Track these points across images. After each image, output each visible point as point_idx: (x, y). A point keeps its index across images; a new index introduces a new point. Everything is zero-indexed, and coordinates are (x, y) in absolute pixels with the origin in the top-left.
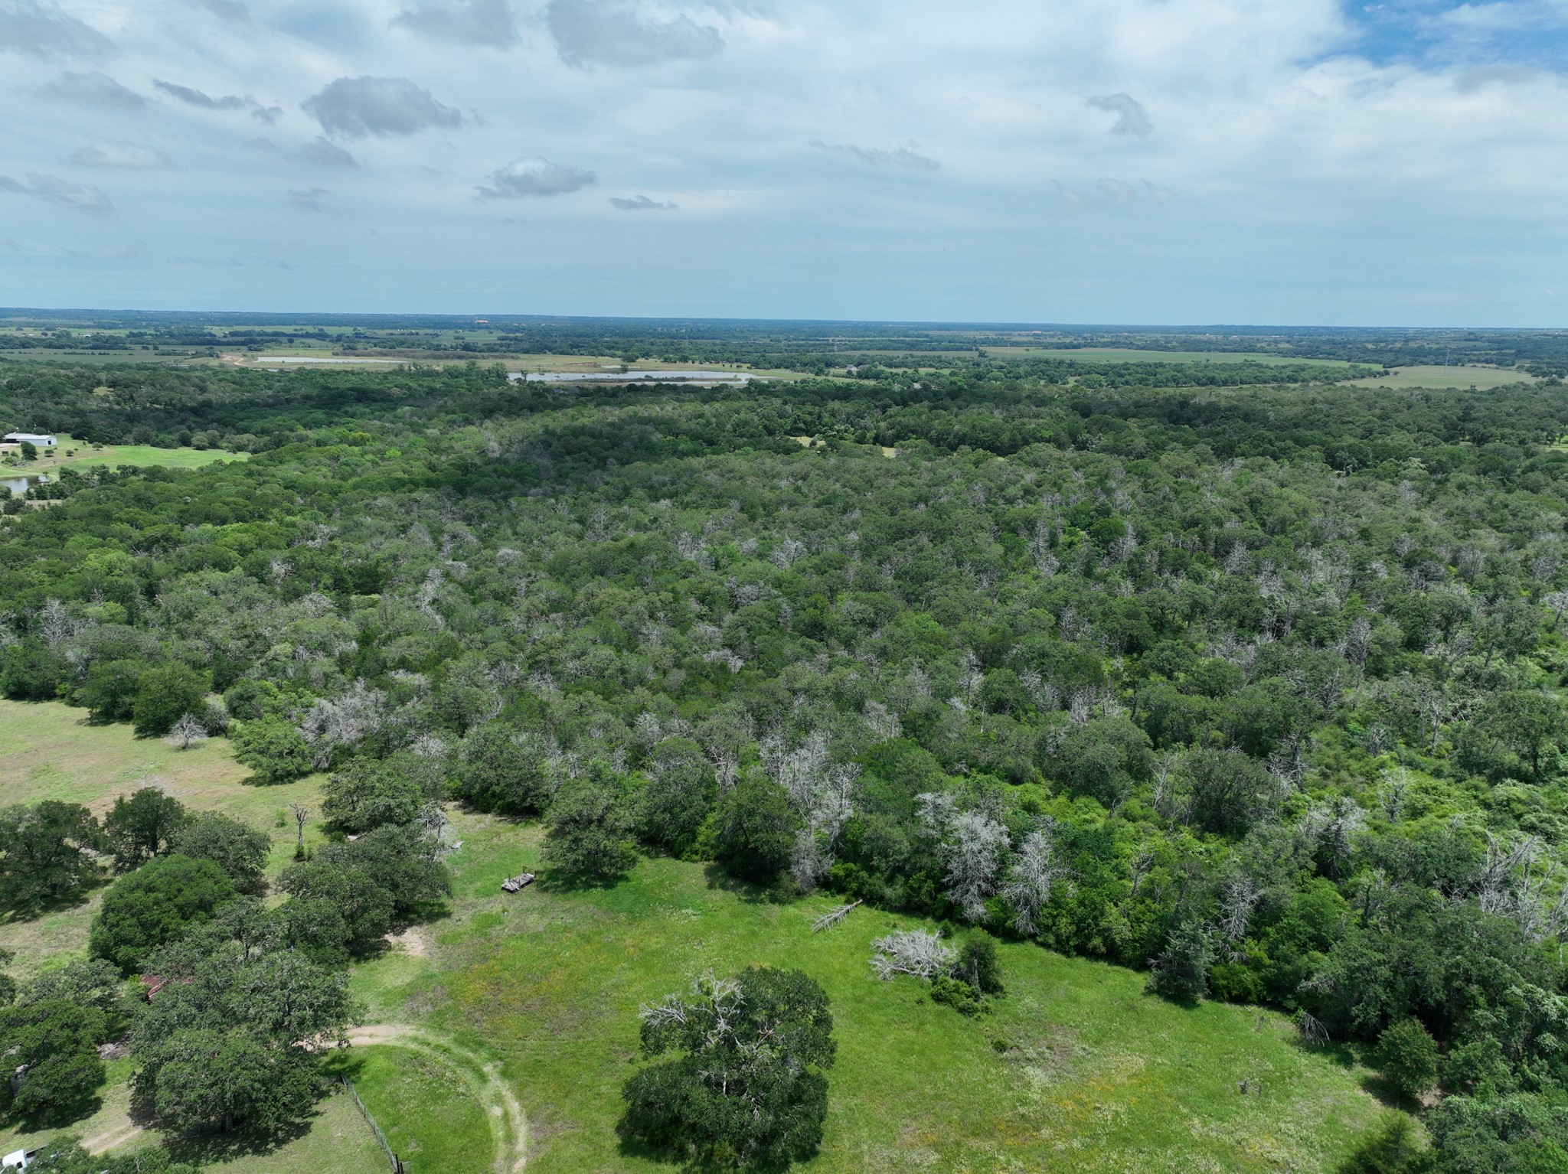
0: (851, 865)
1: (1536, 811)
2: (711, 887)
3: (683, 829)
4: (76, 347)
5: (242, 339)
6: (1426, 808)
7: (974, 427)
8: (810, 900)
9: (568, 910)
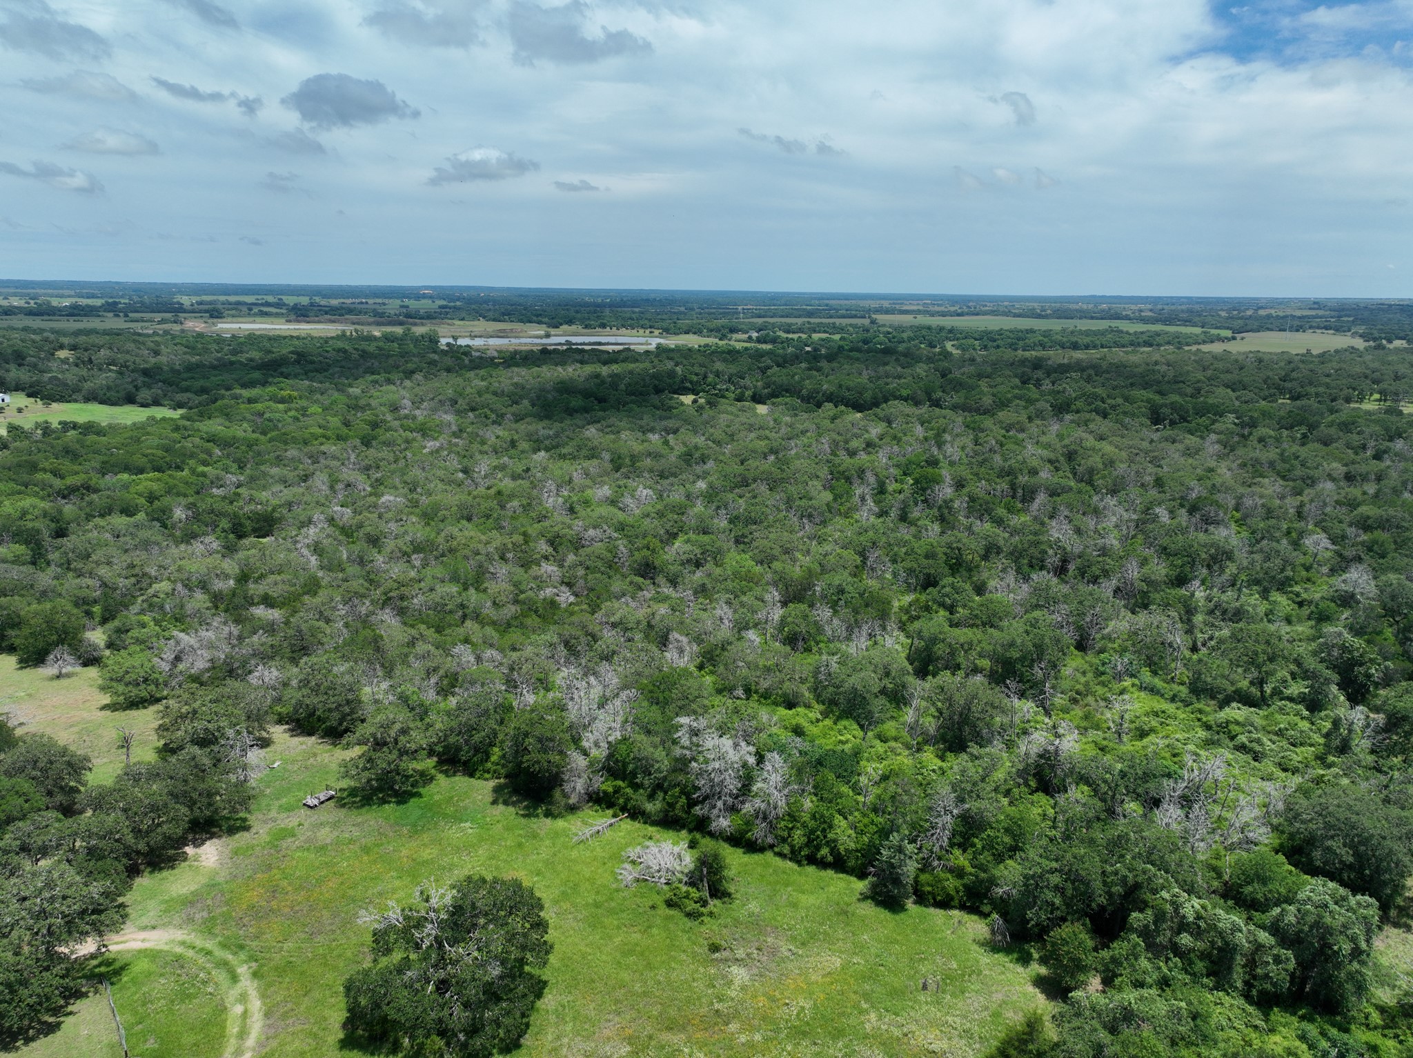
0: (620, 783)
1: (1250, 732)
2: (494, 802)
3: (477, 750)
4: (54, 315)
5: (206, 307)
6: (1152, 730)
7: (840, 386)
8: (580, 814)
9: (358, 825)
